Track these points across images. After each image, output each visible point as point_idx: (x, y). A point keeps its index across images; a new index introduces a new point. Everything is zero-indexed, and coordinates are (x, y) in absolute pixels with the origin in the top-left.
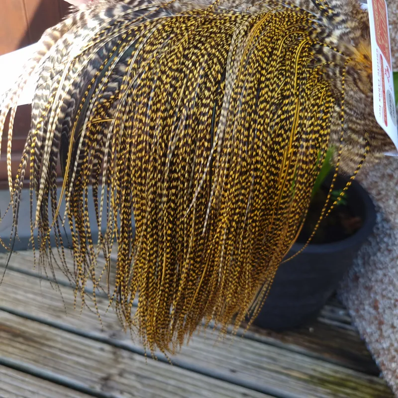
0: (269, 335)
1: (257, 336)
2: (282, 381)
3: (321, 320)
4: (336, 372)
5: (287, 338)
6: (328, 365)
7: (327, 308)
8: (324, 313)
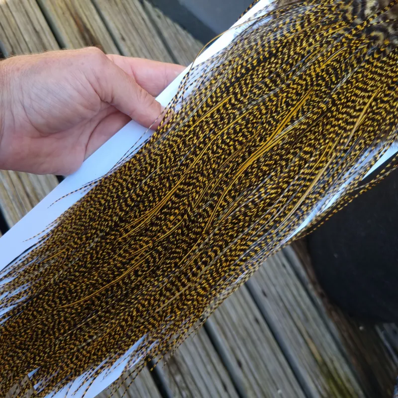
0: (321, 296)
1: (310, 287)
2: (297, 342)
3: (378, 329)
4: (349, 381)
5: (334, 313)
6: (346, 369)
7: (393, 325)
8: (386, 326)
